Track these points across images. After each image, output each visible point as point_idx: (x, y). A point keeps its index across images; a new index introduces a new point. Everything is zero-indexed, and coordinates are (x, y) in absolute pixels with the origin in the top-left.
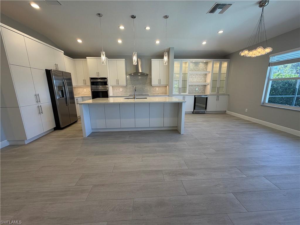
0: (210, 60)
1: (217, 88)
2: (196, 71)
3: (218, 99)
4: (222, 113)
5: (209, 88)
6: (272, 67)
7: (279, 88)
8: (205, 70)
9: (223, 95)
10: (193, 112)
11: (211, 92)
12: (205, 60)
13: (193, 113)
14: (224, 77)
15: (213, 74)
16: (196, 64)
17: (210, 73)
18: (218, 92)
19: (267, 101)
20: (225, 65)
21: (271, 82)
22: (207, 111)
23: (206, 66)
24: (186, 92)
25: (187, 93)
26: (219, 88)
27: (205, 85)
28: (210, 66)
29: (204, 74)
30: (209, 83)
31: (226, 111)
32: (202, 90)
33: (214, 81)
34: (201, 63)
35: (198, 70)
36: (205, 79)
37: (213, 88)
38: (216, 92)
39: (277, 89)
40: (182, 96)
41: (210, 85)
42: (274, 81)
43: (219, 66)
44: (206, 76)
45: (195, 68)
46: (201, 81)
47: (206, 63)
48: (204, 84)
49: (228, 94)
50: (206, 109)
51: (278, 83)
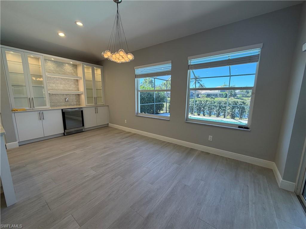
0: (79, 63)
1: (94, 99)
2: (59, 73)
3: (97, 112)
4: (104, 128)
5: (83, 97)
6: (138, 79)
7: (146, 98)
8: (74, 74)
9: (103, 106)
10: (64, 133)
11: (88, 103)
12: (72, 62)
13: (64, 135)
14: (100, 85)
15: (86, 81)
16: (60, 64)
17: (81, 79)
18: (96, 103)
19: (139, 112)
20: (98, 72)
21: (139, 93)
22: (85, 128)
23: (75, 70)
24: (46, 105)
25: (48, 106)
26: (96, 98)
27: (79, 95)
28: (80, 70)
29: (74, 79)
30: (82, 92)
31: (108, 124)
32: (76, 101)
33: (88, 90)
34: (67, 64)
35: (63, 74)
36: (77, 86)
37: (89, 98)
38: (94, 103)
39: (145, 98)
40: (37, 112)
41: (84, 94)
42: (142, 92)
43: (91, 72)
44: (78, 82)
45: (58, 69)
46: (71, 89)
47: (75, 66)
48: (77, 93)
49: (108, 105)
50: (83, 125)
51: (144, 94)
